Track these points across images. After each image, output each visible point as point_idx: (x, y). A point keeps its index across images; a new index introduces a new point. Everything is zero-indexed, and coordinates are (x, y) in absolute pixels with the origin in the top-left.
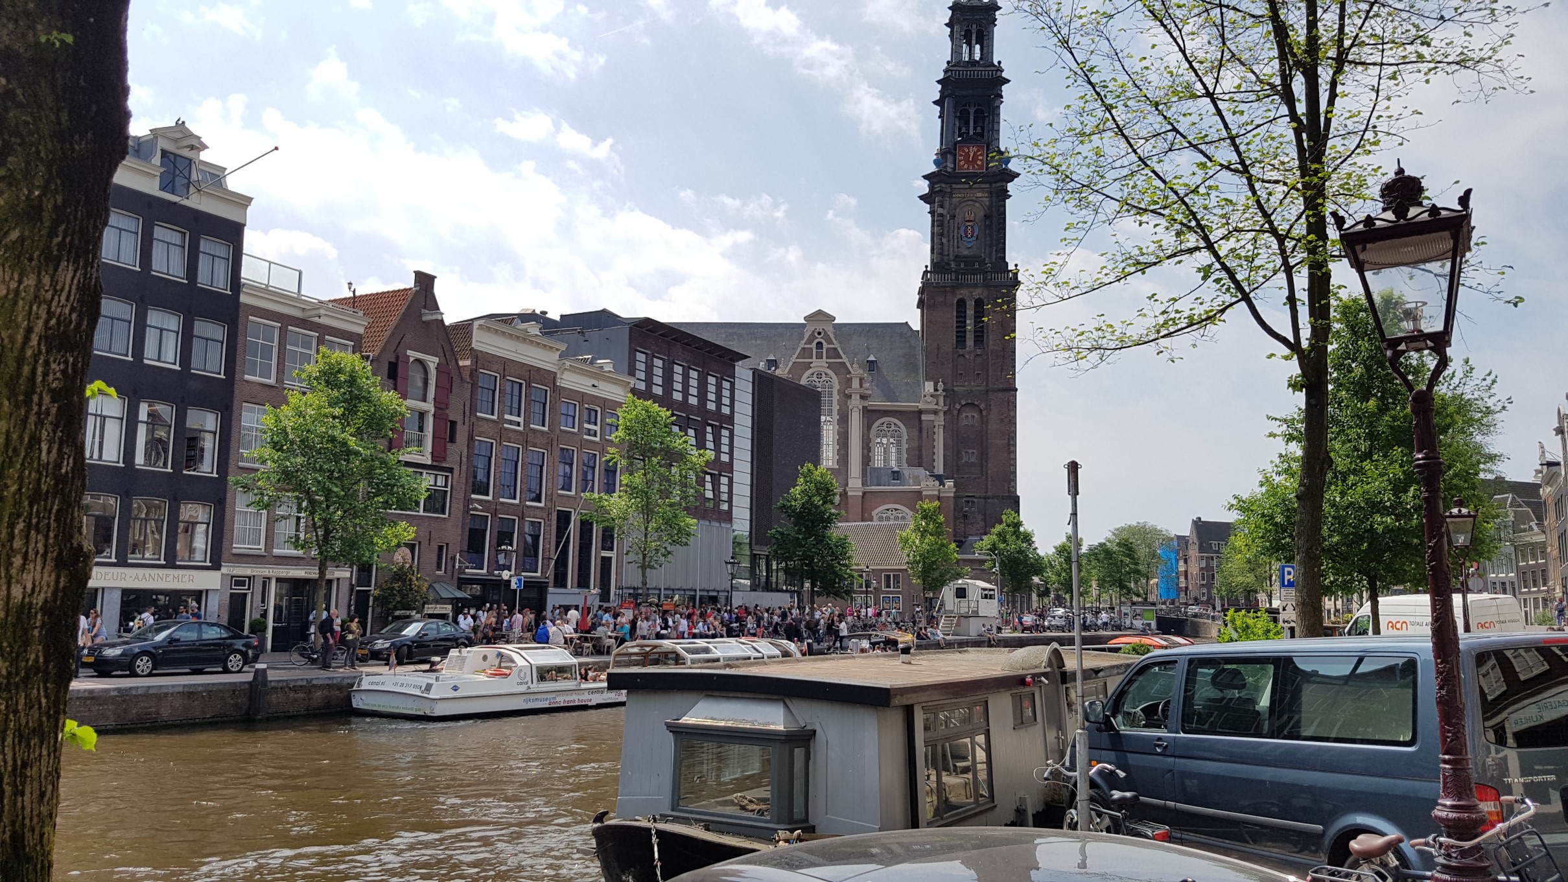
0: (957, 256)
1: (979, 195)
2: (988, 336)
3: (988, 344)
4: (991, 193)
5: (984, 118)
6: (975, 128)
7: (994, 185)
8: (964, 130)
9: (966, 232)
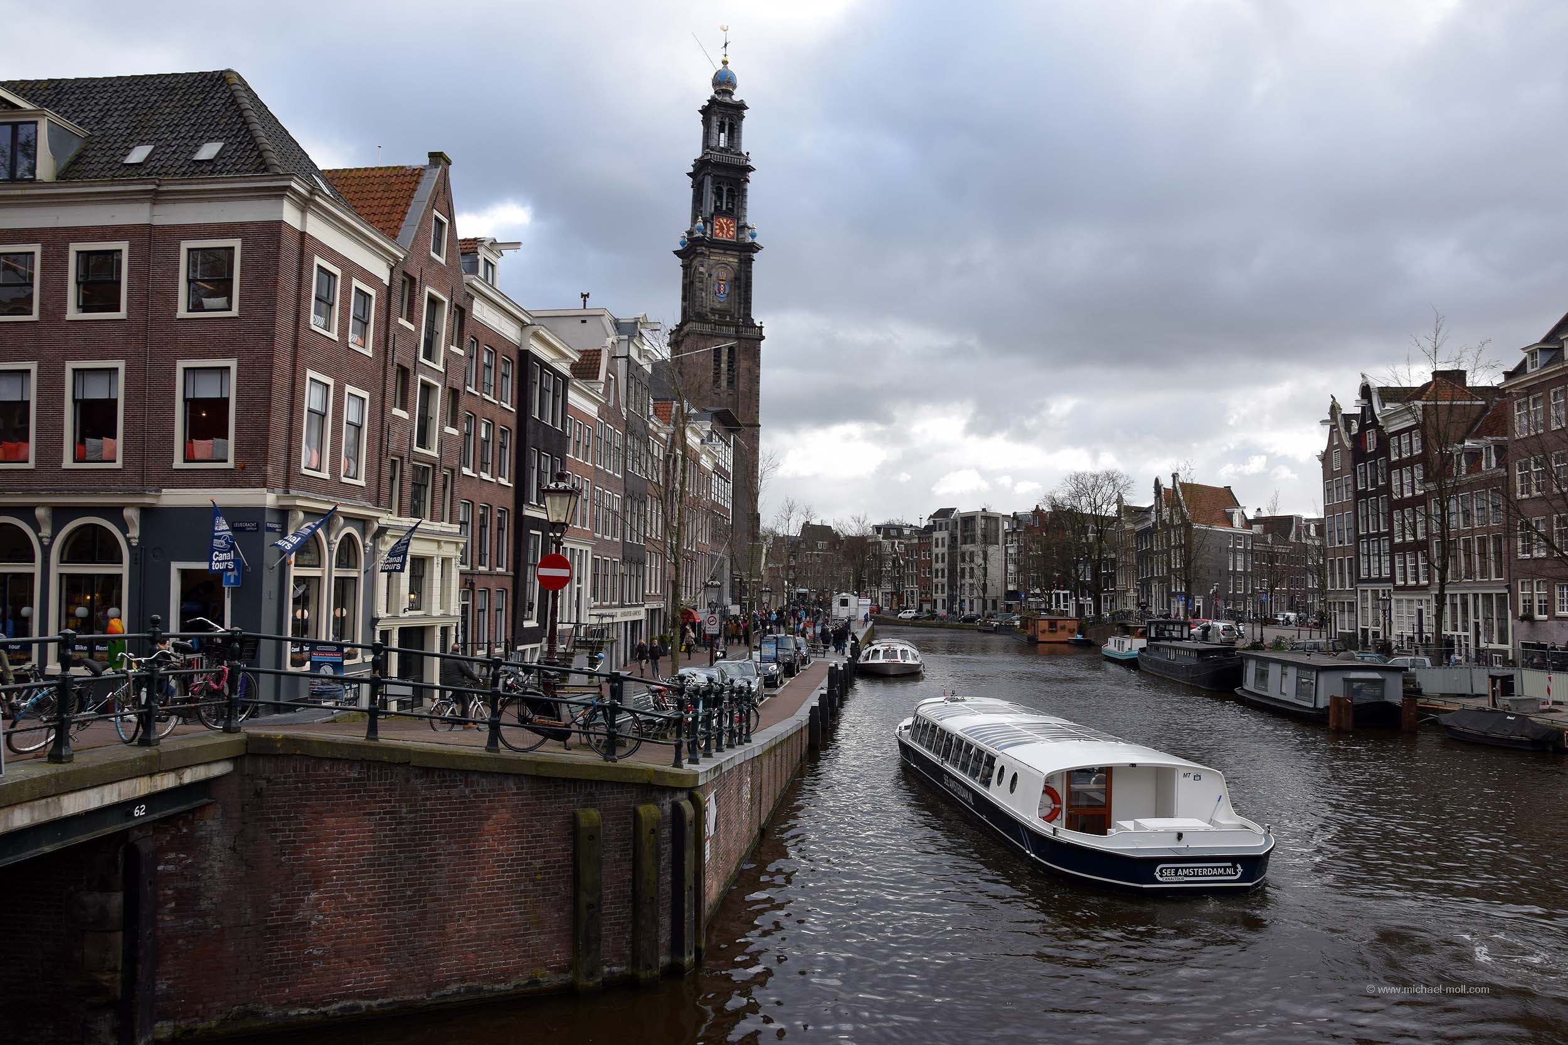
0: (712, 309)
1: (731, 260)
2: (738, 379)
3: (738, 385)
4: (740, 260)
5: (733, 197)
6: (727, 203)
7: (743, 254)
8: (718, 204)
9: (719, 289)
